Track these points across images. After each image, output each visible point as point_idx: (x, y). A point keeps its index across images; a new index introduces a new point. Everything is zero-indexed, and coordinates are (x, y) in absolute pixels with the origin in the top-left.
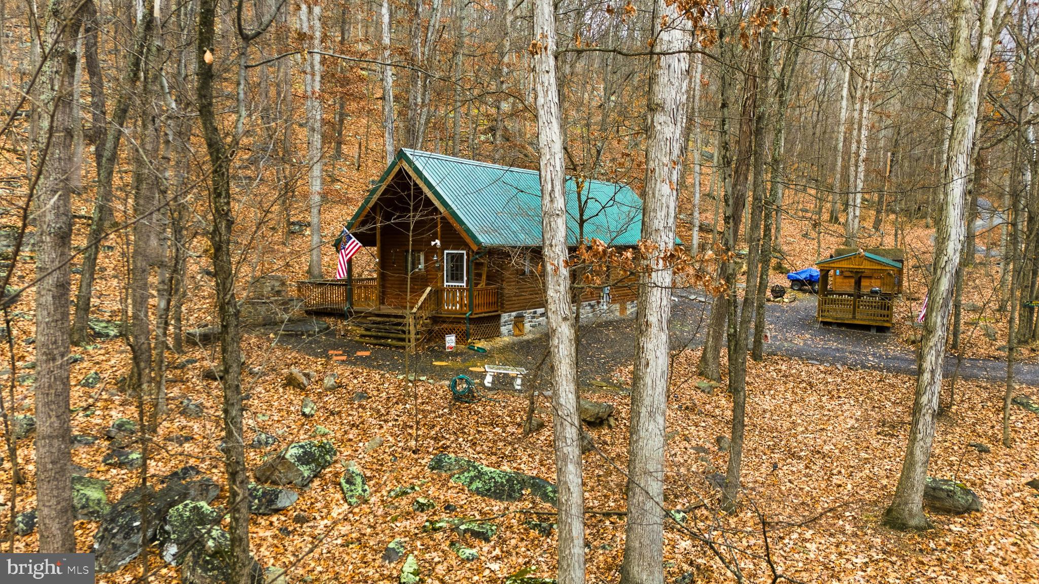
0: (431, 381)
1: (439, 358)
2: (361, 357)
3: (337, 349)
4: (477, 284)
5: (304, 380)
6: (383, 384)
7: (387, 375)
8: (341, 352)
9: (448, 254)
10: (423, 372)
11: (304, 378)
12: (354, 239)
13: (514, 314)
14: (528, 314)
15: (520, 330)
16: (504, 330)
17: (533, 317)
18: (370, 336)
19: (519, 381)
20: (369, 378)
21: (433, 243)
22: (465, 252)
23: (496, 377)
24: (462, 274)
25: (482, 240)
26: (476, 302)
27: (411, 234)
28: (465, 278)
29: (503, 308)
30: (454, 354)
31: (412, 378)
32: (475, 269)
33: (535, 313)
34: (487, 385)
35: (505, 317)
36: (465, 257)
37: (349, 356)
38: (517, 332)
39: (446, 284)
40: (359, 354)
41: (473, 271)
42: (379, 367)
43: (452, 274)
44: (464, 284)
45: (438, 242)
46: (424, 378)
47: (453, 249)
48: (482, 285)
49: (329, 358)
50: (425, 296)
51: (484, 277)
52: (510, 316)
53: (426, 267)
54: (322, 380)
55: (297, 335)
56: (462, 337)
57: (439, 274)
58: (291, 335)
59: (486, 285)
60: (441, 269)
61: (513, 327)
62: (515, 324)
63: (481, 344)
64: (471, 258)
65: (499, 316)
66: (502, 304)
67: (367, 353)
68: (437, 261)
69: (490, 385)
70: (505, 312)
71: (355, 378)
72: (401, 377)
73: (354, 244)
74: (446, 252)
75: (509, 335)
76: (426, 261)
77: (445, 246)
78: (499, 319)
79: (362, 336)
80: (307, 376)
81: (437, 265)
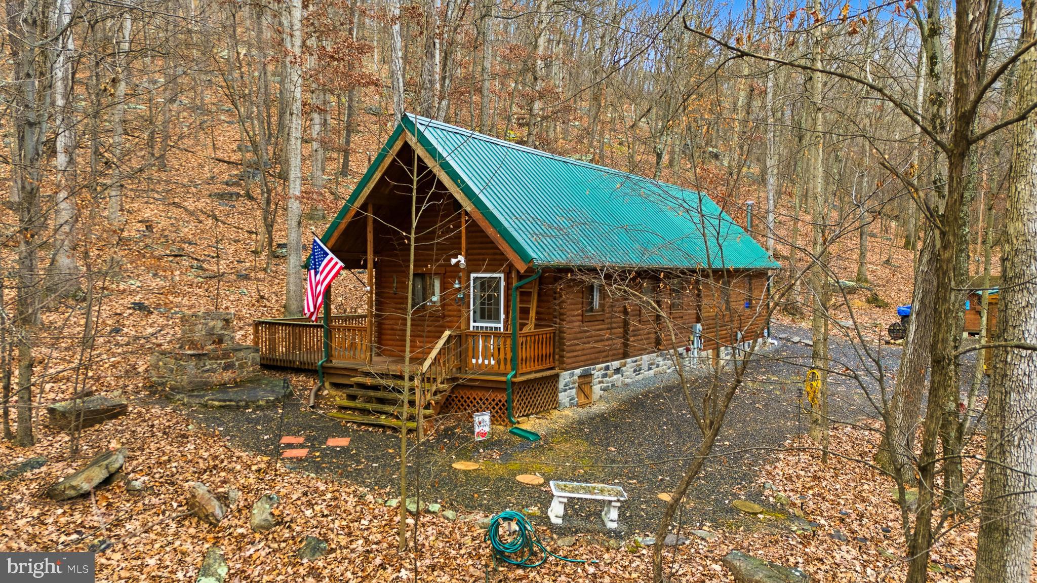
0: (450, 514)
1: (463, 455)
2: (333, 449)
3: (296, 434)
4: (522, 326)
5: (215, 508)
6: (358, 520)
7: (370, 498)
8: (301, 440)
9: (475, 279)
10: (434, 492)
11: (216, 503)
12: (331, 255)
13: (578, 371)
14: (597, 372)
15: (587, 397)
16: (563, 397)
17: (605, 376)
18: (354, 409)
19: (614, 514)
20: (334, 508)
21: (454, 261)
22: (502, 275)
23: (570, 503)
24: (498, 310)
25: (533, 255)
26: (522, 354)
27: (413, 236)
28: (503, 316)
29: (562, 363)
30: (490, 444)
31: (413, 507)
32: (521, 301)
33: (607, 368)
34: (554, 520)
35: (565, 377)
36: (503, 283)
37: (313, 448)
38: (583, 400)
39: (472, 324)
40: (332, 442)
41: (517, 304)
42: (357, 477)
43: (482, 310)
44: (501, 325)
45: (461, 258)
46: (435, 507)
47: (485, 271)
48: (530, 328)
49: (276, 453)
50: (441, 343)
51: (533, 314)
52: (572, 375)
53: (442, 298)
54: (249, 507)
55: (238, 407)
56: (502, 413)
57: (464, 310)
58: (229, 408)
59: (537, 326)
60: (465, 301)
61: (577, 393)
62: (580, 388)
63: (529, 424)
64: (515, 284)
65: (557, 376)
66: (562, 357)
67: (344, 442)
68: (459, 290)
69: (559, 521)
70: (566, 370)
71: (310, 505)
72: (394, 503)
73: (333, 262)
74: (473, 275)
75: (571, 405)
76: (443, 289)
77: (473, 265)
78: (557, 382)
79: (342, 408)
80: (224, 499)
81: (460, 296)
